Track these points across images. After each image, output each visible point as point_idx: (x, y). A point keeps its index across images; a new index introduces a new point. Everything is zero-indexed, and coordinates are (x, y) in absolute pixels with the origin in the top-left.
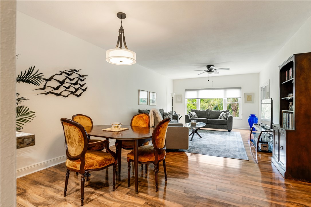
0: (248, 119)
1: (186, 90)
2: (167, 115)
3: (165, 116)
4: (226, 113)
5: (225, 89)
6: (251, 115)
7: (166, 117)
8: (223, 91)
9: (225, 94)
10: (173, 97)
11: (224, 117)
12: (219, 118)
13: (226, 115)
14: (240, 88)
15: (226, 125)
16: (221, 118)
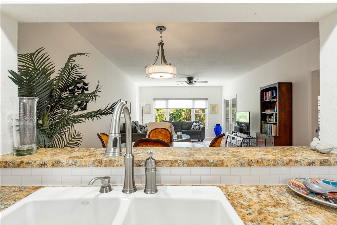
0: (214, 129)
1: (155, 99)
2: (144, 128)
3: (142, 129)
4: (198, 124)
5: (194, 99)
6: (217, 124)
7: (144, 130)
8: (191, 101)
9: (193, 105)
10: (143, 107)
11: (197, 127)
12: (192, 128)
13: (199, 126)
14: (207, 99)
15: (200, 136)
16: (193, 129)
